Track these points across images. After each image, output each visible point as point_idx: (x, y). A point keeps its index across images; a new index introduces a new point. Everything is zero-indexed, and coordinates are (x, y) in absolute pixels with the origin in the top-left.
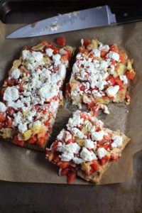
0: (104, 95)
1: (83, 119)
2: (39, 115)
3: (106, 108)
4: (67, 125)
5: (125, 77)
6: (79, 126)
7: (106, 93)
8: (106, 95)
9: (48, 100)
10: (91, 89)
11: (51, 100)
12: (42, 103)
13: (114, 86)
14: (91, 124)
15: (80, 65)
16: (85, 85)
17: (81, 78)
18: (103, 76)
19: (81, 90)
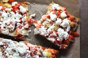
0: (25, 15)
1: (41, 27)
2: (38, 53)
3: (32, 15)
4: (46, 35)
5: (13, 3)
6: (46, 28)
7: (24, 14)
8: (25, 13)
9: (28, 48)
10: (21, 22)
11: (28, 46)
12: (30, 52)
13: (19, 9)
14: (45, 22)
15: (4, 29)
16: (18, 26)
17: (14, 28)
18: (13, 15)
19: (21, 28)
